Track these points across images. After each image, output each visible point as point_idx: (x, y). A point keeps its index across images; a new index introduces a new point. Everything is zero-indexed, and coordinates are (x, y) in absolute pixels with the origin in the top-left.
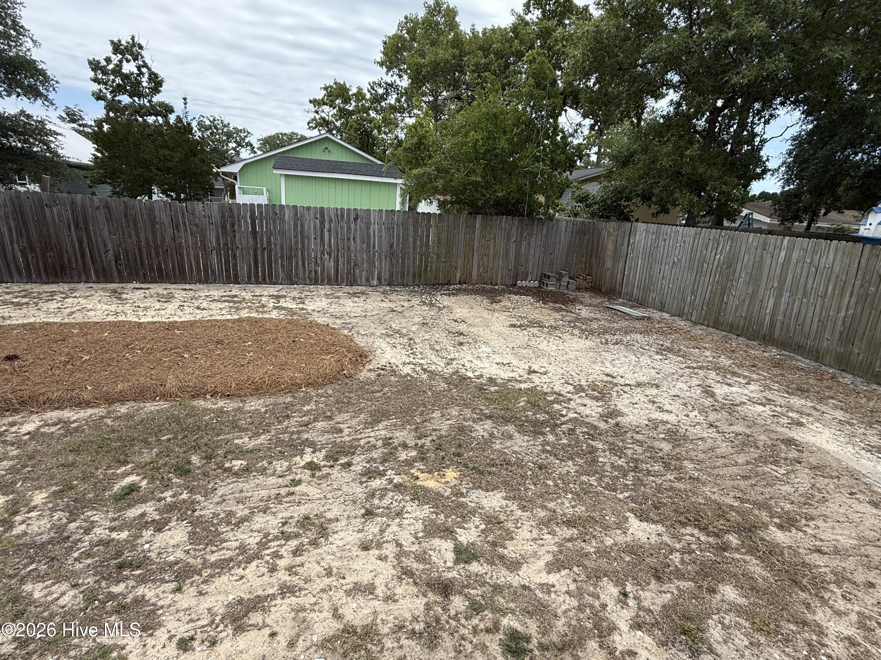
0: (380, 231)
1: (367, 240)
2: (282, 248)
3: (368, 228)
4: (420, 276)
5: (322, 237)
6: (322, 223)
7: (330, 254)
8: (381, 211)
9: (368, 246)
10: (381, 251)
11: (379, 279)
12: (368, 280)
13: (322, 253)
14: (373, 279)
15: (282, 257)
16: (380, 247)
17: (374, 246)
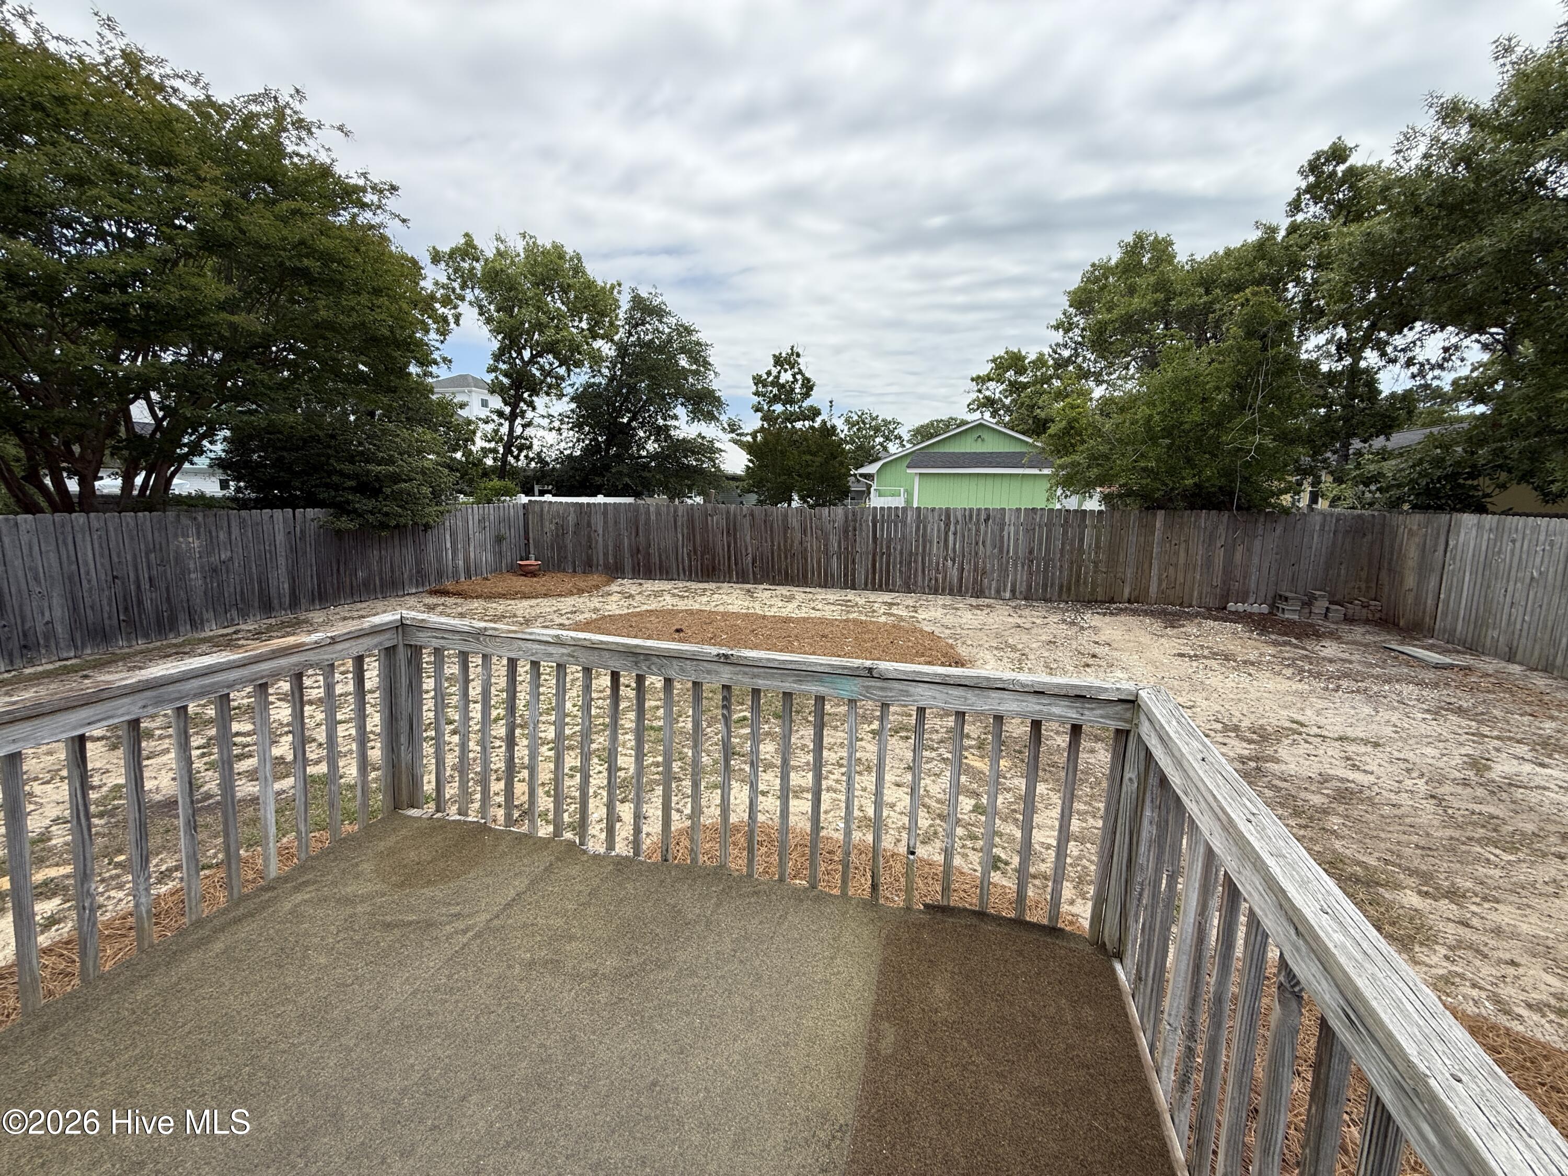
0: (1017, 533)
1: (999, 544)
2: (901, 553)
3: (1002, 530)
4: (1069, 589)
5: (946, 540)
6: (947, 525)
7: (954, 561)
8: (1018, 510)
9: (1001, 551)
10: (1018, 558)
11: (1013, 591)
12: (998, 591)
13: (945, 559)
14: (1005, 591)
15: (901, 563)
16: (1016, 552)
17: (1008, 552)
